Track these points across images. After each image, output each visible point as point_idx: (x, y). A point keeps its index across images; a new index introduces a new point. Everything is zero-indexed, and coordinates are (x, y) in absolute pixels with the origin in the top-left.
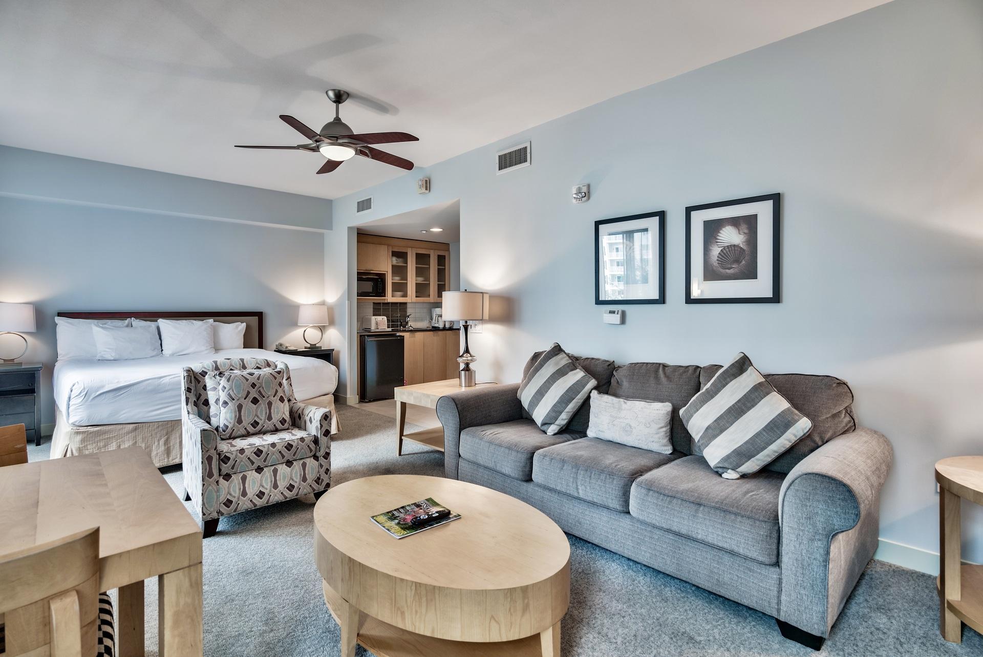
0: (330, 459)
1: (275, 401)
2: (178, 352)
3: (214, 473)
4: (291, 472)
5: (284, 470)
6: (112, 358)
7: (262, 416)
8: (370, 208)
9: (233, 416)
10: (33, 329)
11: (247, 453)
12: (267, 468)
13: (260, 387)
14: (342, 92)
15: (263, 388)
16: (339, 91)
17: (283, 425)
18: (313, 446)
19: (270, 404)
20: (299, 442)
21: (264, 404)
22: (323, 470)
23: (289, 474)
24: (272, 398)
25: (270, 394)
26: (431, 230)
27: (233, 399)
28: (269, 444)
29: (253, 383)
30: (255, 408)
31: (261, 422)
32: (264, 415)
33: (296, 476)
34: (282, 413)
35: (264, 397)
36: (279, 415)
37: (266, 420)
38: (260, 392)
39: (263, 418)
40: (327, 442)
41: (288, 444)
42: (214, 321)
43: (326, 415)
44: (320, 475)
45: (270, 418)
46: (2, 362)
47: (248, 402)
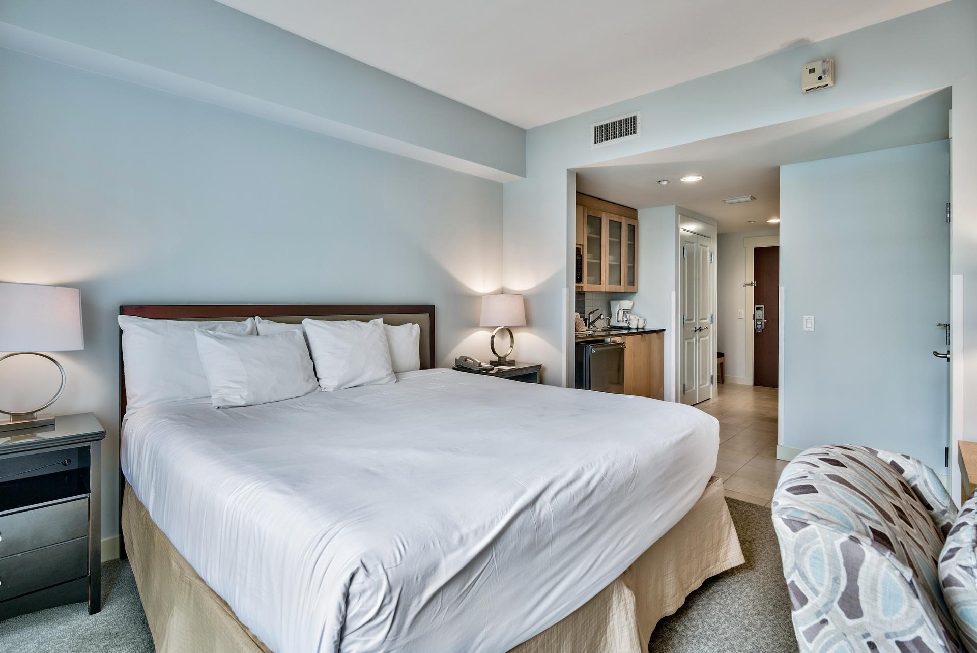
2: (347, 383)
6: (243, 403)
8: (635, 133)
10: (77, 344)
26: (682, 180)
42: (383, 323)
46: (6, 420)
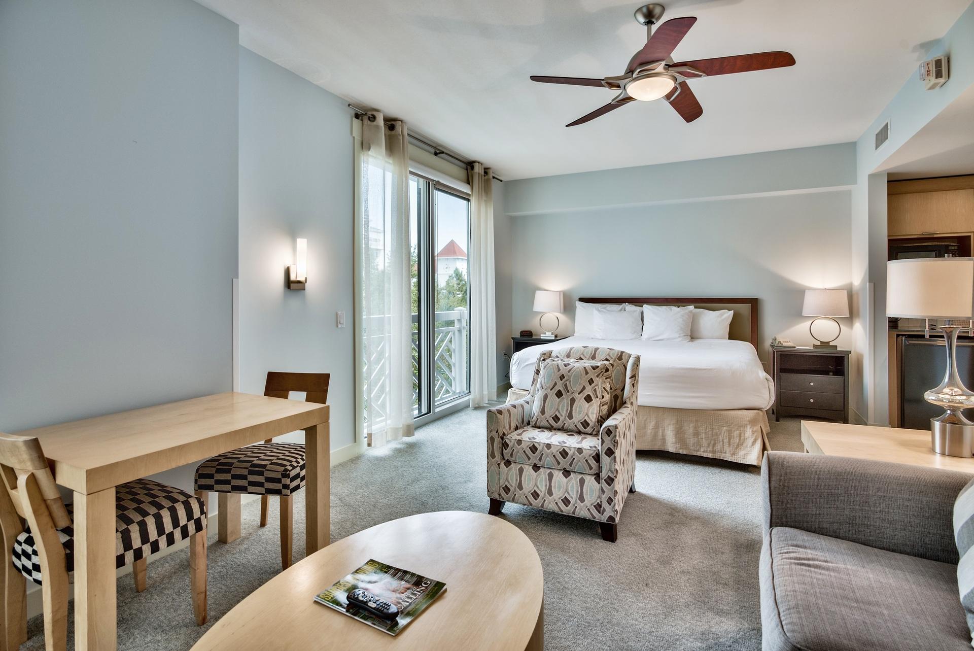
0: (614, 486)
1: (579, 399)
2: (653, 337)
3: (496, 455)
4: (567, 483)
5: (559, 478)
7: (563, 413)
9: (539, 405)
11: (523, 445)
12: (544, 469)
13: (567, 380)
14: (651, 6)
15: (570, 382)
16: (647, 7)
17: (585, 428)
18: (593, 463)
19: (573, 401)
20: (576, 452)
21: (567, 399)
22: (604, 498)
23: (565, 485)
24: (576, 395)
25: (575, 389)
27: (543, 388)
28: (544, 443)
29: (563, 374)
30: (558, 402)
31: (562, 419)
32: (565, 412)
33: (572, 491)
34: (585, 414)
35: (568, 392)
36: (581, 415)
37: (567, 418)
38: (566, 385)
39: (563, 414)
40: (610, 464)
41: (564, 449)
42: (695, 308)
43: (609, 429)
44: (601, 502)
45: (570, 416)
47: (553, 393)
